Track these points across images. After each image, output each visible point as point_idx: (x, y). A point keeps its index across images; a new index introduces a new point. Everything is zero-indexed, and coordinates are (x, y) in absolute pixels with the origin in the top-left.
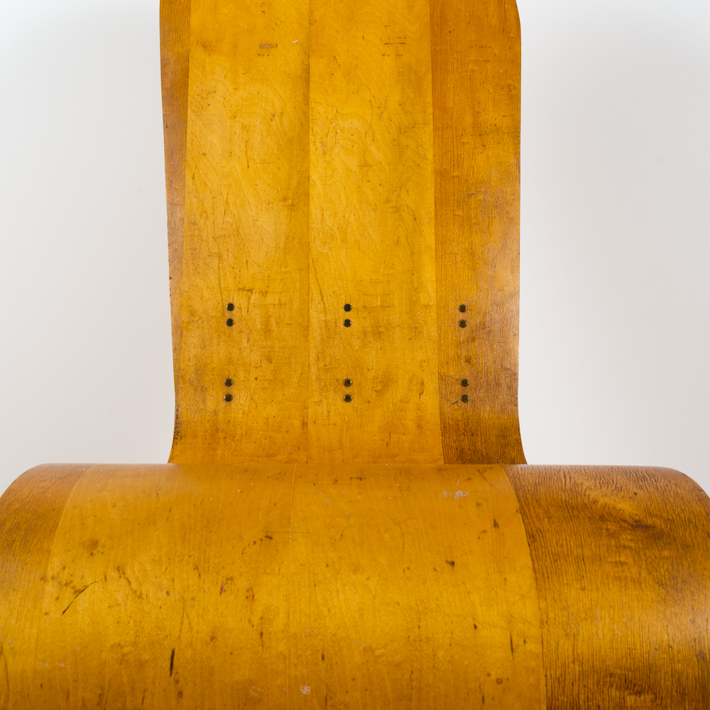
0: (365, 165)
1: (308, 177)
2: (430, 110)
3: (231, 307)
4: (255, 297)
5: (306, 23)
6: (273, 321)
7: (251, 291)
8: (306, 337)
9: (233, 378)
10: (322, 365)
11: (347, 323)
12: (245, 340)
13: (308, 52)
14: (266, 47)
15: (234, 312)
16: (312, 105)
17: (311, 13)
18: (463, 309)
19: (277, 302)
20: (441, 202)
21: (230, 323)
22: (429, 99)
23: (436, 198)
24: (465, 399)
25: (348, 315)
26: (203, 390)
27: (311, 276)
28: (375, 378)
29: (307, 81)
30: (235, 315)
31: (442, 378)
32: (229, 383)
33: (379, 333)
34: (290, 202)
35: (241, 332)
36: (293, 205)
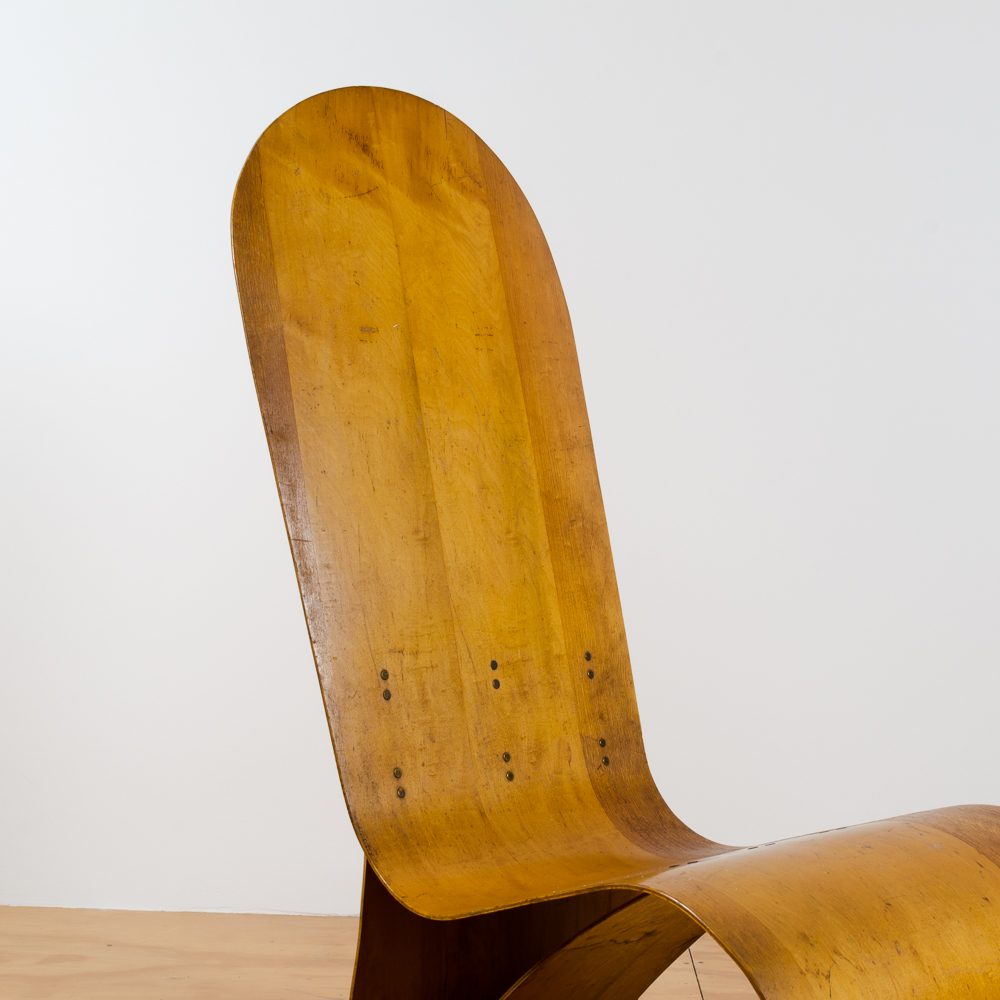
0: (483, 487)
1: (435, 503)
2: (526, 420)
3: (385, 675)
4: (407, 659)
5: (401, 302)
6: (428, 689)
7: (401, 652)
8: (461, 704)
9: (402, 767)
10: (481, 738)
11: (497, 684)
12: (405, 717)
13: (410, 342)
14: (368, 330)
15: (389, 680)
16: (424, 409)
17: (404, 289)
18: (588, 657)
19: (429, 664)
20: (552, 532)
21: (387, 696)
22: (523, 406)
23: (547, 526)
24: (607, 762)
25: (498, 674)
26: (374, 786)
27: (456, 628)
28: (529, 748)
29: (415, 378)
30: (391, 684)
31: (584, 739)
32: (398, 774)
33: (525, 693)
34: (421, 535)
35: (399, 706)
36: (425, 539)
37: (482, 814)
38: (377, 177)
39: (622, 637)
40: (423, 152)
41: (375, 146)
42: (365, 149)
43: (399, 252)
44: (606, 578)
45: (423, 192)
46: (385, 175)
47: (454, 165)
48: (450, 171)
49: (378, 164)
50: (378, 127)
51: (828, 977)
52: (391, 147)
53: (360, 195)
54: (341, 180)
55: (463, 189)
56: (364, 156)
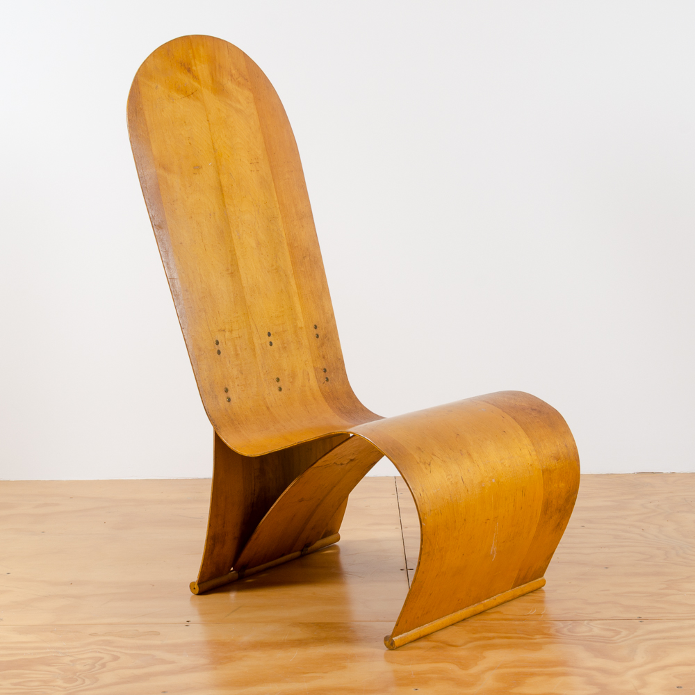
0: (258, 244)
1: (235, 254)
2: (278, 206)
3: (217, 343)
4: (227, 334)
5: (212, 150)
6: (238, 348)
7: (224, 330)
8: (255, 355)
9: (228, 387)
10: (265, 371)
11: (271, 344)
12: (228, 362)
13: (218, 172)
14: (197, 168)
15: (219, 345)
16: (227, 206)
17: (213, 144)
18: (316, 327)
19: (238, 336)
20: (294, 263)
21: (219, 352)
22: (276, 199)
23: (291, 261)
24: (327, 380)
25: (271, 339)
26: (216, 397)
27: (250, 317)
28: (289, 375)
29: (222, 190)
30: (220, 347)
31: (316, 369)
32: (227, 391)
33: (285, 347)
34: (230, 271)
35: (225, 357)
36: (232, 273)
37: (268, 408)
38: (196, 84)
39: (333, 315)
40: (217, 67)
41: (194, 68)
42: (189, 70)
43: (209, 124)
44: (323, 286)
45: (219, 90)
46: (199, 83)
47: (233, 72)
48: (232, 76)
49: (196, 78)
50: (194, 58)
51: (430, 464)
52: (202, 69)
53: (188, 96)
54: (178, 90)
55: (239, 84)
56: (188, 74)
